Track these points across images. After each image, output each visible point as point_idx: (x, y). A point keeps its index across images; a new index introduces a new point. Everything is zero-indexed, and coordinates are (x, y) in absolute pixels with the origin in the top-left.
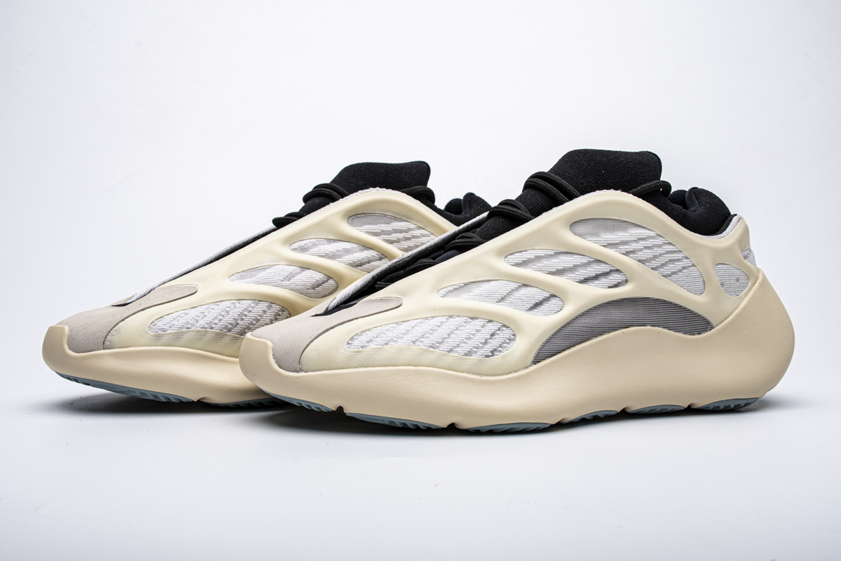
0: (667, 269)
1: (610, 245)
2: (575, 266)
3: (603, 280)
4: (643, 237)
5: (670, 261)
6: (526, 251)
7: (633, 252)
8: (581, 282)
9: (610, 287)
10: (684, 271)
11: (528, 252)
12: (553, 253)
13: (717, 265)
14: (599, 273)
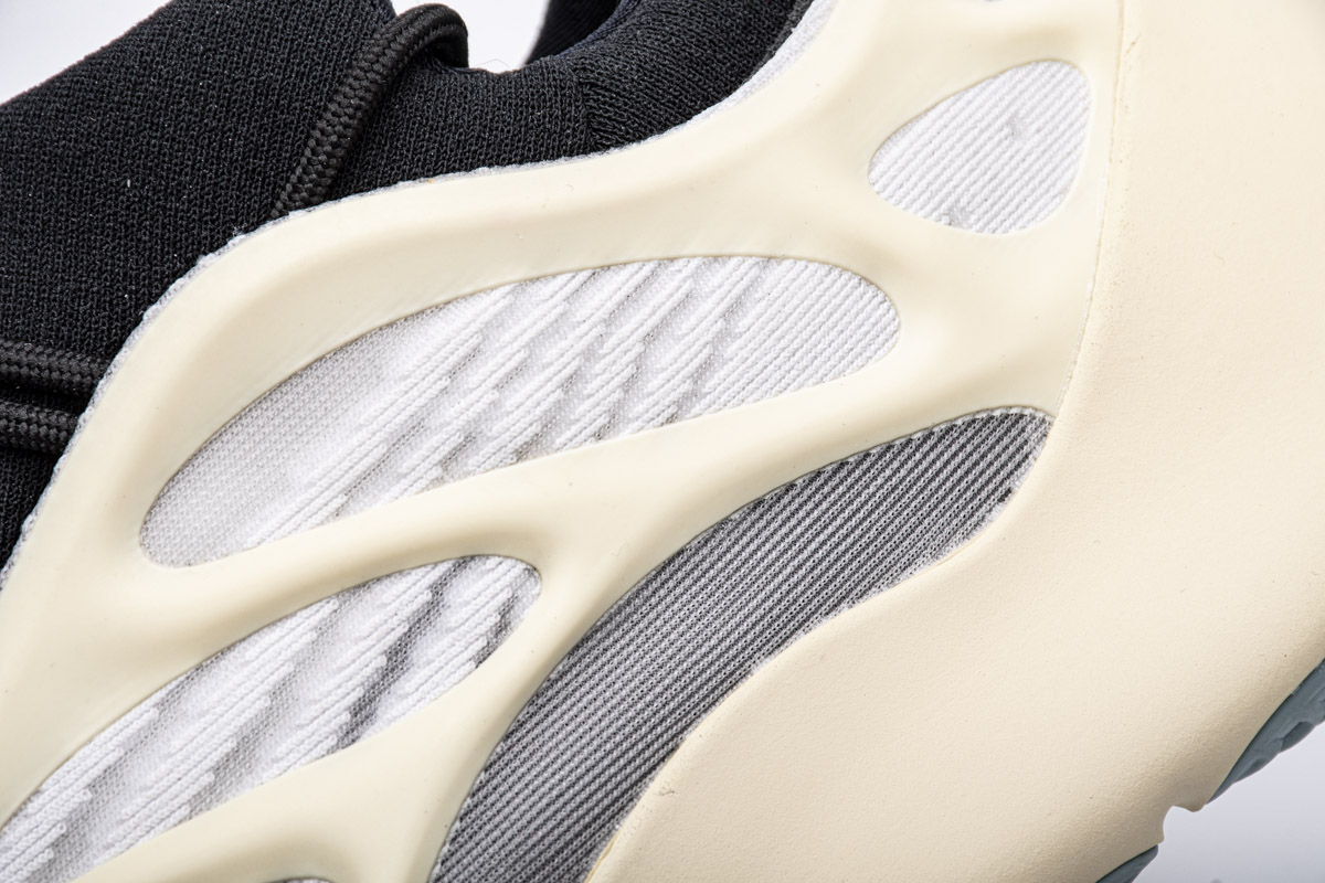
0: (662, 384)
1: (358, 487)
2: (274, 694)
3: (431, 650)
4: (463, 351)
5: (650, 338)
6: (37, 792)
7: (469, 440)
8: (349, 735)
9: (481, 658)
10: (743, 324)
11: (50, 789)
12: (153, 714)
13: (872, 166)
14: (391, 639)
